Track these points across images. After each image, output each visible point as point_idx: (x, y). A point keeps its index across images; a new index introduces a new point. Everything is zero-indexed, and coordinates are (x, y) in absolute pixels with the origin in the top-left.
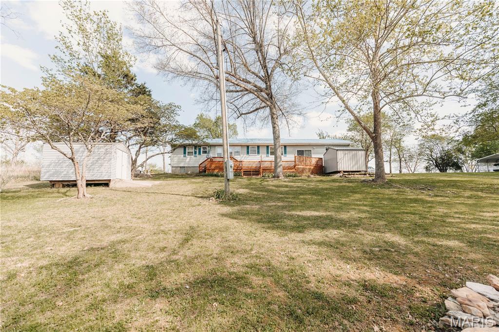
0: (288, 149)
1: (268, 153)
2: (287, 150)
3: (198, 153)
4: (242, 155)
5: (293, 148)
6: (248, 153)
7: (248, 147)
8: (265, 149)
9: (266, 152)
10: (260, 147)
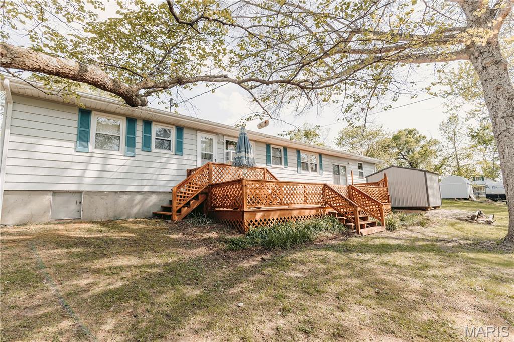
0: (324, 161)
1: (299, 165)
3: (139, 145)
5: (328, 160)
7: (268, 146)
8: (295, 156)
9: (296, 162)
10: (288, 150)
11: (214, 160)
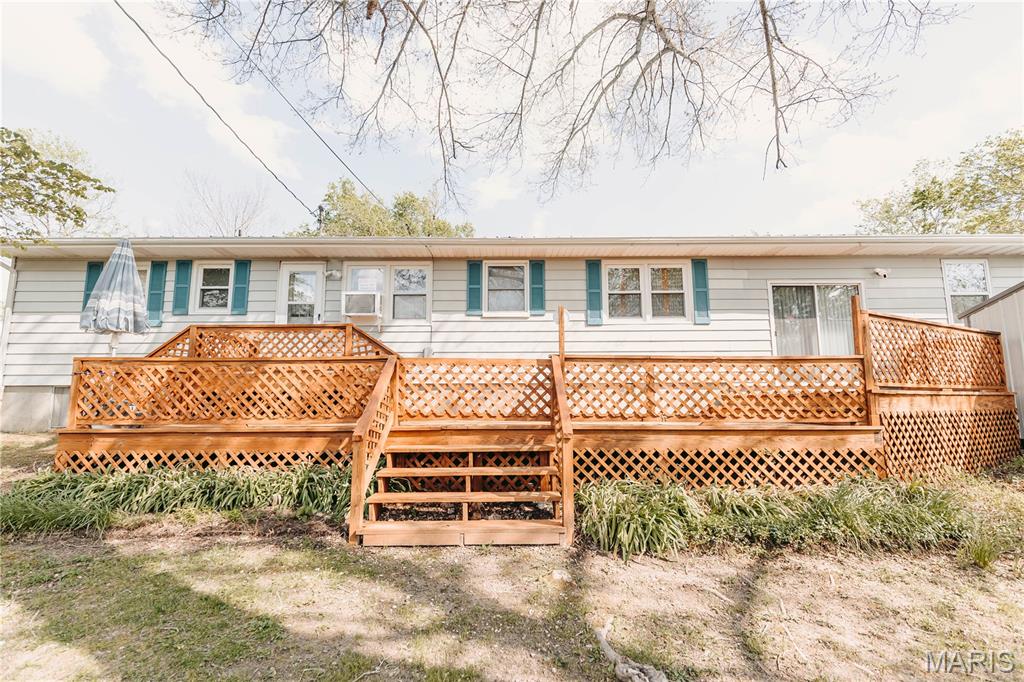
0: (717, 278)
1: (594, 302)
2: (712, 284)
3: (168, 306)
4: (435, 316)
5: (745, 274)
6: (474, 302)
7: (474, 265)
8: (579, 279)
9: (583, 295)
10: (548, 266)
11: (316, 316)
